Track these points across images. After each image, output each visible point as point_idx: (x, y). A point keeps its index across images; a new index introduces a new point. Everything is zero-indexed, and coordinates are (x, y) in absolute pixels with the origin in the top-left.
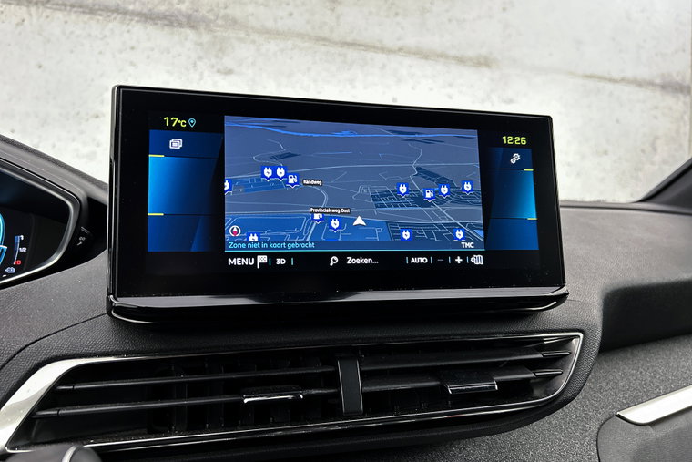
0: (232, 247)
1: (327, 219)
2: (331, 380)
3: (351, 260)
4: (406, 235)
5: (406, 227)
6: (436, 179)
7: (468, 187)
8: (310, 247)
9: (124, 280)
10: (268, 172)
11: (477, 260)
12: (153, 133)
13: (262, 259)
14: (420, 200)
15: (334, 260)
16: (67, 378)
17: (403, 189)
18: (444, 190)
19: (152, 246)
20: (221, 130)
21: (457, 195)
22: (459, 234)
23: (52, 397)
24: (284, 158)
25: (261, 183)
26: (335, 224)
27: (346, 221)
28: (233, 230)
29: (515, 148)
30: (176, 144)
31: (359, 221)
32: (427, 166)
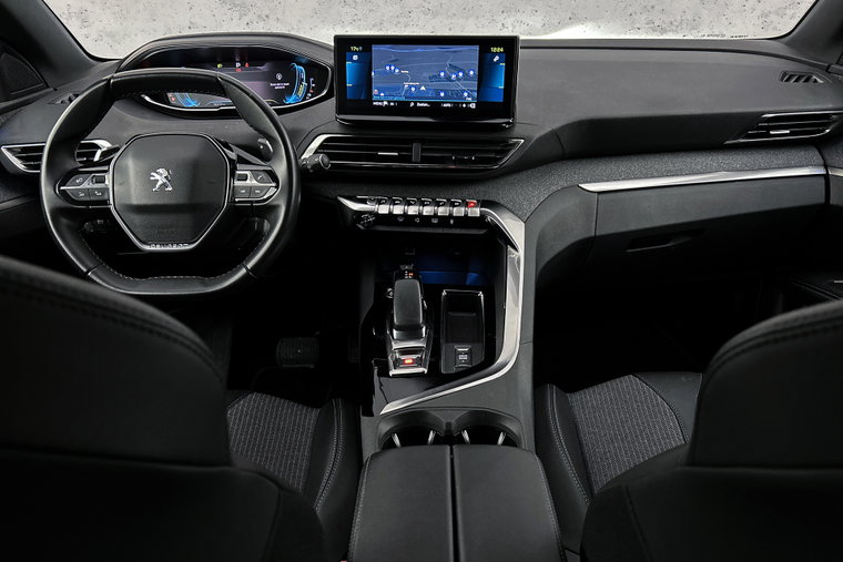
0: (374, 98)
1: (410, 87)
2: (410, 150)
3: (419, 105)
4: (442, 94)
5: (442, 91)
6: (457, 69)
7: (472, 73)
8: (403, 99)
9: (340, 109)
10: (388, 68)
11: (473, 106)
12: (348, 54)
13: (385, 103)
14: (449, 79)
15: (412, 104)
16: (326, 140)
17: (442, 74)
18: (461, 74)
19: (349, 97)
20: (371, 51)
21: (466, 77)
22: (466, 94)
23: (321, 146)
24: (395, 62)
25: (385, 72)
26: (413, 89)
27: (417, 88)
28: (375, 91)
29: (497, 53)
30: (355, 57)
31: (423, 88)
32: (454, 63)
